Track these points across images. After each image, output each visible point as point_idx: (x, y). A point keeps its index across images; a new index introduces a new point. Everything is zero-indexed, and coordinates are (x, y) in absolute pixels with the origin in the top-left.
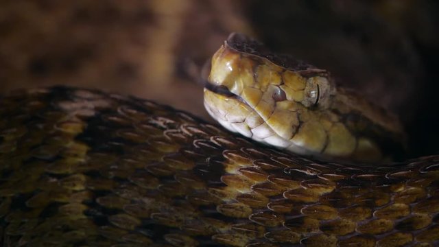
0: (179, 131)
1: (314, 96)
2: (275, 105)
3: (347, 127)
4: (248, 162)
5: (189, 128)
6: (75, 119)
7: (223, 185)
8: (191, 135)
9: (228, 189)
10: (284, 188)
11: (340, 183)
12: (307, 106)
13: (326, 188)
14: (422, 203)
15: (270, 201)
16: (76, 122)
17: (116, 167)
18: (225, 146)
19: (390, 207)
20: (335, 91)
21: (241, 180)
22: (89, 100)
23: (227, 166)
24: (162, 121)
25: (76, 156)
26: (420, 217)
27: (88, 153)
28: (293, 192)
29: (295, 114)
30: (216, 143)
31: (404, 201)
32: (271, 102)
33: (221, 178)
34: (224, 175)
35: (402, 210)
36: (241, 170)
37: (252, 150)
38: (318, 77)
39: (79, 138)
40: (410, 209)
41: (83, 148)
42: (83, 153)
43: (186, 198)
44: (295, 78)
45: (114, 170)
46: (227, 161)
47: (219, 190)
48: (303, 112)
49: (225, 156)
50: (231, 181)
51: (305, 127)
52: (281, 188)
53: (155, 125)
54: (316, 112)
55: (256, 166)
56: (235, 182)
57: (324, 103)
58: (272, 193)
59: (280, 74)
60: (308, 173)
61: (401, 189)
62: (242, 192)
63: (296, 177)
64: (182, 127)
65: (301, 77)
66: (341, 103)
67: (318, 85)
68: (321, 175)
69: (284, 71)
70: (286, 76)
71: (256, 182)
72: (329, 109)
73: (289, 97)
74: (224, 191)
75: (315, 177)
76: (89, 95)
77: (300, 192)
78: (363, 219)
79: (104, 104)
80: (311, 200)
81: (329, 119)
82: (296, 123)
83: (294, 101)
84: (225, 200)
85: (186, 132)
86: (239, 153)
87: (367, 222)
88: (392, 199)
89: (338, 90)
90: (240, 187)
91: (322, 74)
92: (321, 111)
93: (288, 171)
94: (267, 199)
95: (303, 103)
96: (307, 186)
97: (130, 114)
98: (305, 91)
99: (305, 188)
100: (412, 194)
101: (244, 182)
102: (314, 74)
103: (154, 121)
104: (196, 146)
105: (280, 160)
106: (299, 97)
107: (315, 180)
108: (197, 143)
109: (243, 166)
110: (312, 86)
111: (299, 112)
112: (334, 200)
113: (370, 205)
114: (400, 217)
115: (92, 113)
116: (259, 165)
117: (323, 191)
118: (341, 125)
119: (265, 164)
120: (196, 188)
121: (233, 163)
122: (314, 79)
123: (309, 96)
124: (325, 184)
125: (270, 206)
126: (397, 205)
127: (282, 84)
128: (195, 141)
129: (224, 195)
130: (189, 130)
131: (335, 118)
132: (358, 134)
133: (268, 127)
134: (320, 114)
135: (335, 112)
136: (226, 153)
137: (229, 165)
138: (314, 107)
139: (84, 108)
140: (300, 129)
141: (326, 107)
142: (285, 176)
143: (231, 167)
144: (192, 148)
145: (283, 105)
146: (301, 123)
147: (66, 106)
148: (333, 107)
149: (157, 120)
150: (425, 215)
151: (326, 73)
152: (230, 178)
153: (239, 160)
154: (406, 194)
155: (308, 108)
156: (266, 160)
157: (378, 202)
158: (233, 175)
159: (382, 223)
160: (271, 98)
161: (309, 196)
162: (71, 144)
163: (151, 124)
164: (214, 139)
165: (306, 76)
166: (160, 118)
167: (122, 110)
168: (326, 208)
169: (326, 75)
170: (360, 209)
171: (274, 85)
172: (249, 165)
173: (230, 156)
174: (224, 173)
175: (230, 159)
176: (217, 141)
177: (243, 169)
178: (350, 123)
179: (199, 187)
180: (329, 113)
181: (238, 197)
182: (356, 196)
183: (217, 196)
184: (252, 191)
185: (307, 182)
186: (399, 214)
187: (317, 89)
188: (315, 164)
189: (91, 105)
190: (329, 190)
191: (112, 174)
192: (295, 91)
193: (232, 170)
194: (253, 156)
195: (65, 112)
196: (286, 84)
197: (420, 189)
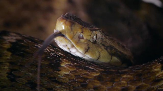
0: (46, 50)
1: (95, 38)
2: (79, 40)
3: (108, 51)
4: (69, 62)
5: (49, 49)
6: (8, 43)
7: (59, 70)
8: (50, 51)
9: (61, 72)
10: (81, 73)
11: (102, 72)
12: (92, 42)
13: (97, 74)
14: (132, 82)
15: (75, 77)
16: (8, 44)
17: (21, 61)
18: (61, 56)
19: (120, 82)
20: (104, 37)
21: (66, 69)
22: (14, 36)
23: (61, 64)
24: (40, 45)
25: (7, 56)
26: (131, 87)
27: (11, 55)
28: (84, 74)
29: (87, 45)
30: (58, 55)
31: (125, 80)
32: (77, 39)
33: (59, 68)
34: (60, 67)
35: (124, 84)
36: (66, 65)
37: (71, 58)
38: (97, 31)
39: (8, 50)
40: (127, 84)
41: (10, 54)
42: (9, 55)
43: (45, 74)
44: (87, 31)
45: (20, 62)
46: (61, 61)
47: (57, 72)
48: (90, 44)
49: (61, 60)
50: (62, 69)
51: (90, 50)
52: (80, 72)
53: (37, 47)
54: (96, 44)
55: (72, 64)
56: (64, 69)
57: (99, 41)
58: (77, 74)
59: (82, 29)
60: (91, 68)
61: (125, 76)
62: (66, 73)
63: (86, 69)
64: (47, 48)
65: (90, 31)
66: (106, 42)
67: (97, 34)
68: (95, 69)
69: (83, 27)
70: (84, 30)
71: (71, 70)
72: (101, 44)
73: (85, 38)
74: (59, 72)
75: (93, 69)
76: (14, 35)
77: (87, 74)
78: (109, 86)
79: (19, 38)
80: (91, 78)
81: (101, 47)
82: (87, 48)
83: (87, 39)
84: (59, 76)
85: (48, 50)
86: (66, 59)
87: (111, 87)
88: (121, 79)
89: (105, 37)
90: (65, 72)
91: (99, 30)
92: (98, 44)
93: (83, 66)
94: (75, 76)
95: (90, 40)
96: (90, 73)
97: (28, 42)
98: (91, 36)
99: (89, 73)
100: (129, 78)
101: (67, 70)
102: (96, 30)
103: (37, 46)
104: (51, 56)
105: (81, 63)
106: (89, 38)
107: (93, 70)
108: (51, 55)
109: (67, 64)
110: (94, 34)
111: (88, 44)
112: (99, 78)
113: (112, 81)
114: (123, 87)
115: (15, 41)
116: (73, 64)
117: (95, 75)
118: (105, 50)
119: (75, 63)
120: (49, 71)
121: (64, 63)
122: (95, 32)
123: (93, 38)
124: (96, 72)
125: (76, 79)
126: (122, 82)
127: (82, 32)
128: (51, 54)
129: (59, 74)
130: (49, 50)
131: (103, 47)
132: (112, 55)
133: (76, 48)
134: (97, 45)
135: (103, 45)
136: (61, 59)
137: (62, 63)
138: (95, 42)
139: (12, 39)
140: (88, 50)
141: (100, 43)
142: (82, 68)
143: (63, 64)
144: (50, 56)
145: (82, 40)
146: (89, 48)
147: (5, 38)
148: (102, 43)
149: (38, 45)
150: (133, 87)
151: (100, 30)
152: (62, 68)
153: (66, 61)
154: (126, 78)
155: (92, 43)
156: (76, 62)
157: (116, 80)
158: (63, 67)
159: (116, 88)
160: (78, 38)
161: (90, 76)
162: (5, 52)
163: (36, 46)
164: (58, 53)
165: (92, 30)
166: (39, 45)
167: (26, 41)
168: (96, 81)
169: (100, 31)
170: (109, 82)
171: (79, 33)
172: (70, 64)
173: (63, 60)
174: (60, 66)
175: (63, 61)
176: (59, 54)
177: (67, 65)
178: (109, 50)
179: (50, 71)
180: (101, 45)
181: (64, 75)
182: (108, 77)
183: (57, 74)
184: (69, 73)
185: (90, 71)
186: (123, 85)
187: (96, 35)
188: (94, 65)
189: (14, 38)
190: (98, 75)
191: (19, 64)
192: (87, 36)
193: (63, 65)
194: (71, 60)
195: (5, 40)
196: (84, 32)
197: (132, 77)
